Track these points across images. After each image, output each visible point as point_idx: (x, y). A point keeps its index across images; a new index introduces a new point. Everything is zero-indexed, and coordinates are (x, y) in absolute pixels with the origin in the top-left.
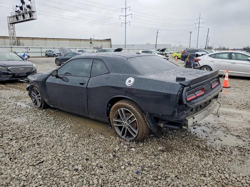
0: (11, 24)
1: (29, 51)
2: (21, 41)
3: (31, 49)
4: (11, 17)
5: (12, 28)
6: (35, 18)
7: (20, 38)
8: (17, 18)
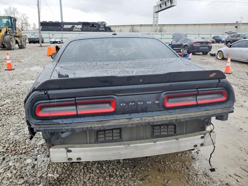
0: (155, 12)
1: (163, 37)
2: (164, 28)
3: (164, 35)
4: (156, 6)
5: (156, 17)
6: (175, 5)
7: (164, 25)
8: (160, 6)
